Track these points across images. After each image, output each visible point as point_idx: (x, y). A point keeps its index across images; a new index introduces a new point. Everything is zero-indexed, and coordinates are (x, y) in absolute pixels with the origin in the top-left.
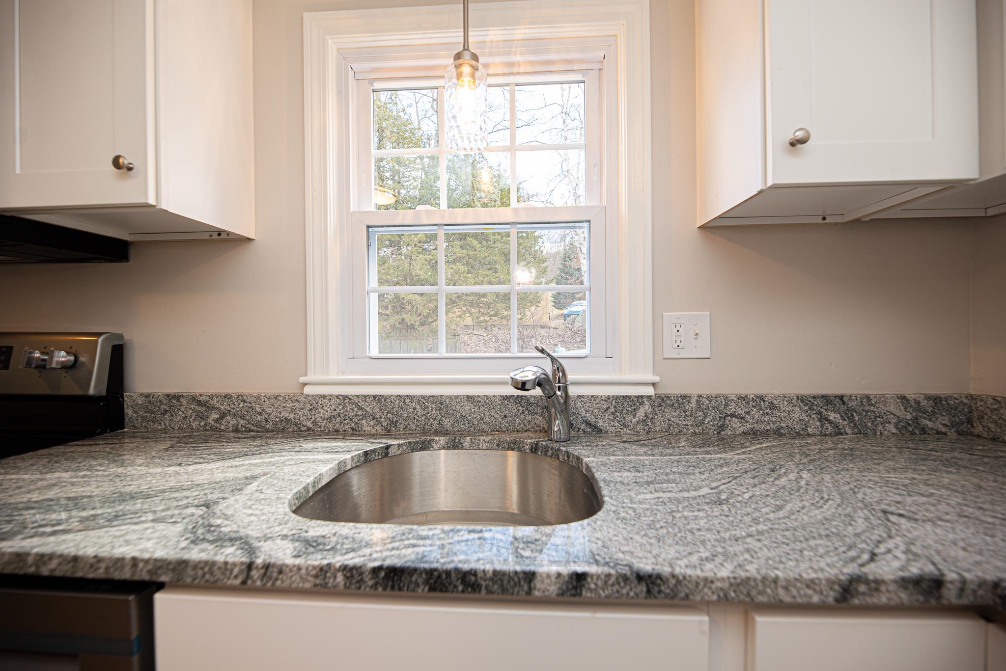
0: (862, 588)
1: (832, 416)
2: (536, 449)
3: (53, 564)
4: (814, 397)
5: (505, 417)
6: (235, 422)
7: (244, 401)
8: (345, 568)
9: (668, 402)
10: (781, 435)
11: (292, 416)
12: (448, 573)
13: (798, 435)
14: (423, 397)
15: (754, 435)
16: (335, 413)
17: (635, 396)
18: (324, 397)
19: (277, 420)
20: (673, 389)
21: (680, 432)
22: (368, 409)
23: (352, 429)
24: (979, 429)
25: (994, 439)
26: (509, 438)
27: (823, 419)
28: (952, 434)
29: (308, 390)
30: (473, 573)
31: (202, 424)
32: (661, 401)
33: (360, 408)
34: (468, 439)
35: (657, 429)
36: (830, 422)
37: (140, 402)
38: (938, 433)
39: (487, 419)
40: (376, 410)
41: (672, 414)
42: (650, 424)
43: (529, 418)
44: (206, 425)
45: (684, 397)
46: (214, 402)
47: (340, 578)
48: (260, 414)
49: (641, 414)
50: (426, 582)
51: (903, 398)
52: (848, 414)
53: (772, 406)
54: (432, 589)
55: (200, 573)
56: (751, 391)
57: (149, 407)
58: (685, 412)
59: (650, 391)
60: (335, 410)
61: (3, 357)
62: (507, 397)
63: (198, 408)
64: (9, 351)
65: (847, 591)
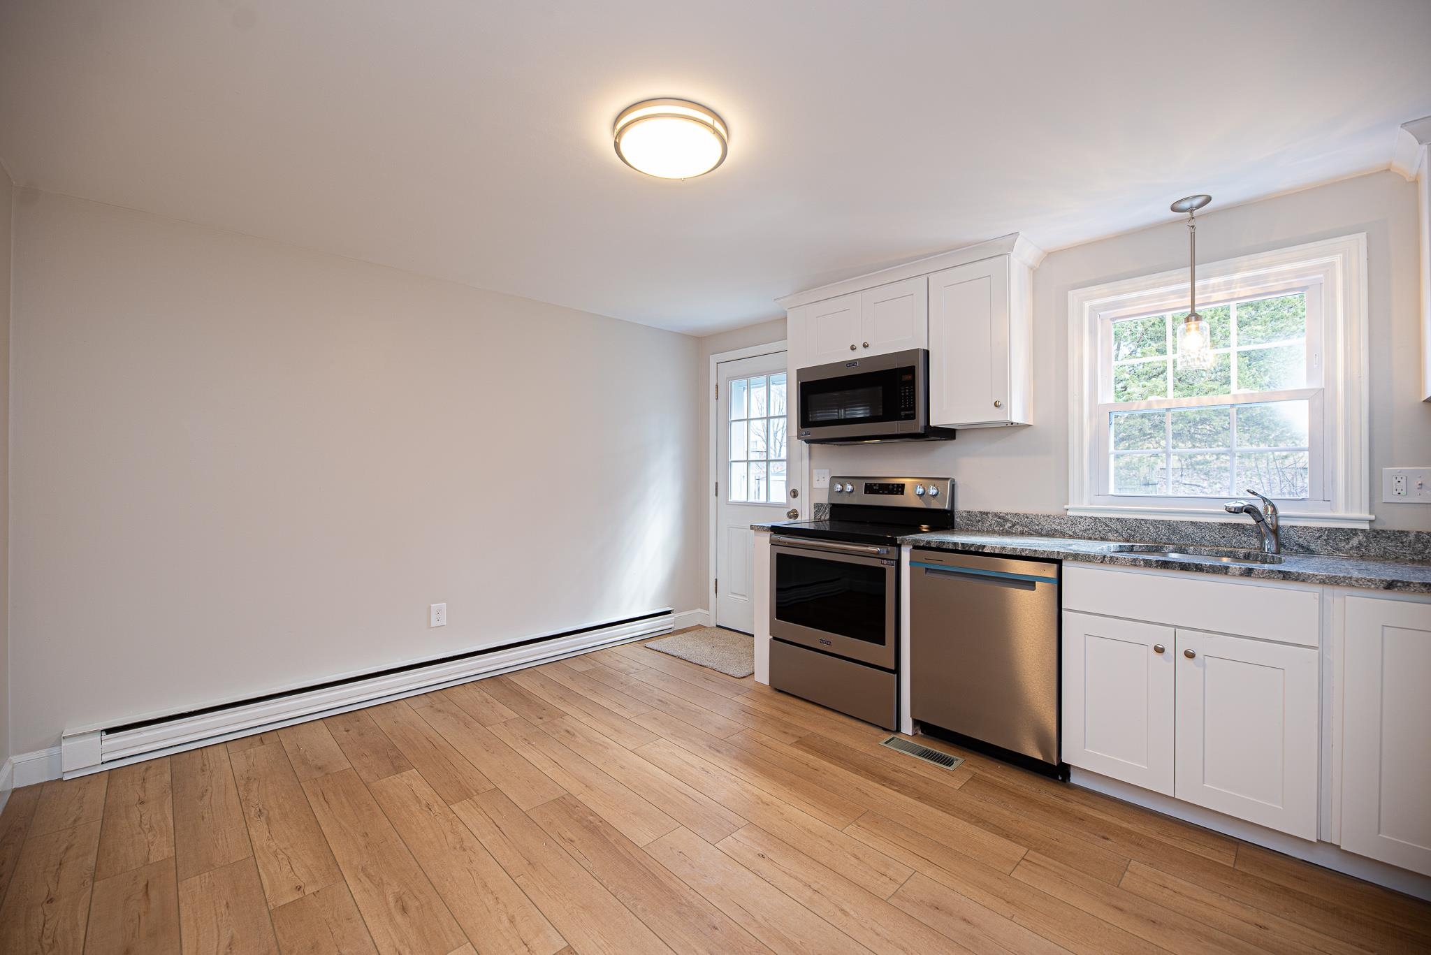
0: (1399, 584)
3: (1027, 552)
6: (1022, 529)
7: (1027, 517)
9: (1384, 535)
11: (1059, 528)
12: (1189, 564)
14: (1154, 521)
16: (1088, 527)
17: (1349, 529)
18: (1081, 517)
19: (1049, 529)
20: (1391, 526)
22: (1113, 526)
23: (1101, 538)
29: (1069, 513)
30: (1201, 565)
32: (1377, 534)
33: (1107, 526)
35: (1373, 554)
37: (964, 515)
39: (1207, 538)
40: (1119, 527)
41: (1388, 544)
42: (1364, 550)
43: (1245, 539)
44: (1004, 529)
45: (1402, 532)
46: (1009, 517)
49: (1354, 542)
50: (1179, 566)
54: (1182, 569)
57: (970, 517)
58: (1402, 543)
59: (1366, 526)
60: (1089, 525)
61: (900, 489)
62: (1225, 524)
63: (999, 520)
64: (903, 485)
65: (1390, 586)
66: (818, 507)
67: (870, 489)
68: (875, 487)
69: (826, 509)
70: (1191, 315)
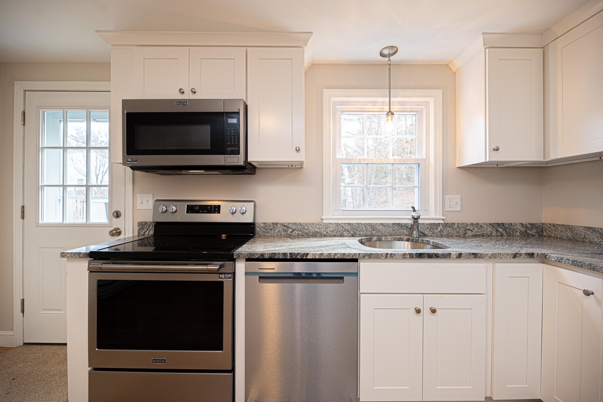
0: (518, 255)
1: (500, 230)
2: (408, 240)
4: (494, 224)
5: (394, 230)
6: (298, 233)
7: (301, 225)
8: (409, 254)
9: (448, 225)
10: (484, 236)
11: (319, 230)
12: (432, 254)
13: (489, 236)
14: (365, 224)
15: (475, 236)
16: (334, 229)
17: (437, 223)
18: (330, 224)
19: (313, 232)
20: (450, 221)
21: (452, 235)
22: (346, 228)
23: (340, 235)
24: (545, 234)
25: (549, 237)
26: (398, 237)
27: (497, 231)
28: (537, 235)
29: (324, 221)
30: (438, 254)
31: (285, 233)
32: (446, 225)
33: (343, 228)
34: (384, 237)
35: (444, 234)
36: (499, 232)
37: (262, 226)
38: (532, 235)
39: (387, 231)
40: (349, 228)
41: (449, 229)
42: (442, 232)
43: (402, 231)
44: (287, 234)
45: (453, 224)
46: (290, 225)
47: (408, 256)
48: (307, 230)
49: (439, 229)
50: (427, 256)
51: (522, 224)
52: (505, 229)
53: (481, 227)
54: (429, 258)
55: (375, 256)
56: (474, 222)
57: (266, 227)
58: (453, 228)
59: (442, 222)
60: (334, 228)
61: (216, 209)
62: (394, 224)
63: (284, 228)
64: (219, 207)
65: (515, 256)
66: (142, 225)
67: (191, 209)
68: (195, 208)
69: (149, 226)
70: (389, 112)
